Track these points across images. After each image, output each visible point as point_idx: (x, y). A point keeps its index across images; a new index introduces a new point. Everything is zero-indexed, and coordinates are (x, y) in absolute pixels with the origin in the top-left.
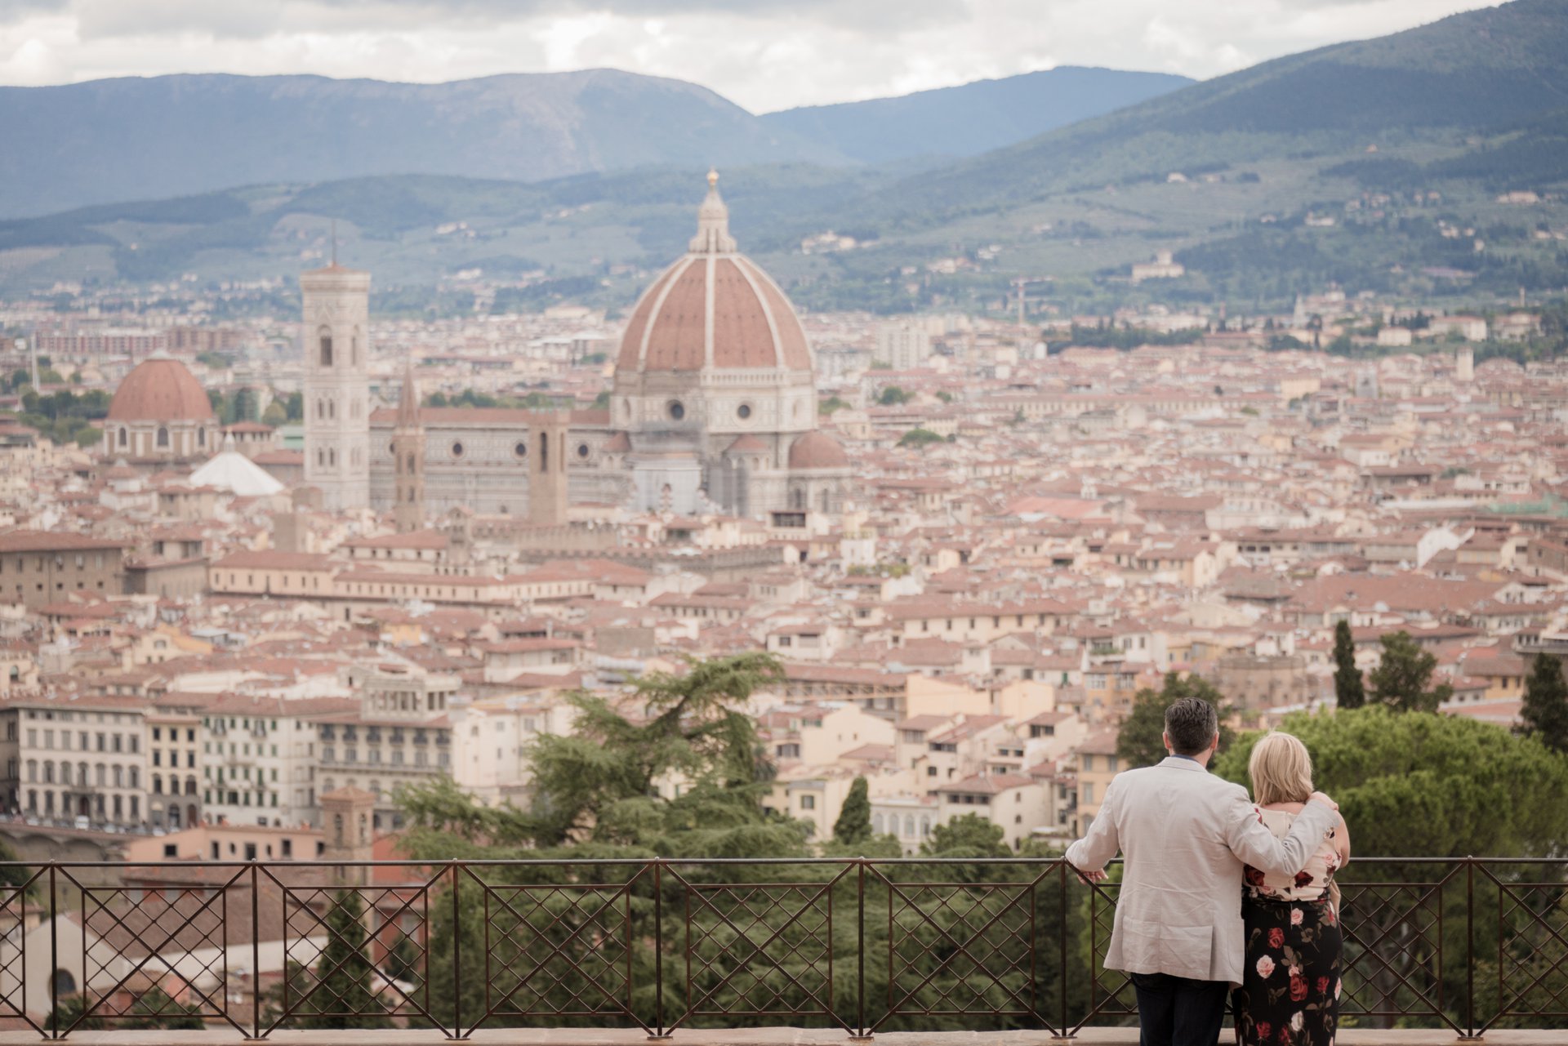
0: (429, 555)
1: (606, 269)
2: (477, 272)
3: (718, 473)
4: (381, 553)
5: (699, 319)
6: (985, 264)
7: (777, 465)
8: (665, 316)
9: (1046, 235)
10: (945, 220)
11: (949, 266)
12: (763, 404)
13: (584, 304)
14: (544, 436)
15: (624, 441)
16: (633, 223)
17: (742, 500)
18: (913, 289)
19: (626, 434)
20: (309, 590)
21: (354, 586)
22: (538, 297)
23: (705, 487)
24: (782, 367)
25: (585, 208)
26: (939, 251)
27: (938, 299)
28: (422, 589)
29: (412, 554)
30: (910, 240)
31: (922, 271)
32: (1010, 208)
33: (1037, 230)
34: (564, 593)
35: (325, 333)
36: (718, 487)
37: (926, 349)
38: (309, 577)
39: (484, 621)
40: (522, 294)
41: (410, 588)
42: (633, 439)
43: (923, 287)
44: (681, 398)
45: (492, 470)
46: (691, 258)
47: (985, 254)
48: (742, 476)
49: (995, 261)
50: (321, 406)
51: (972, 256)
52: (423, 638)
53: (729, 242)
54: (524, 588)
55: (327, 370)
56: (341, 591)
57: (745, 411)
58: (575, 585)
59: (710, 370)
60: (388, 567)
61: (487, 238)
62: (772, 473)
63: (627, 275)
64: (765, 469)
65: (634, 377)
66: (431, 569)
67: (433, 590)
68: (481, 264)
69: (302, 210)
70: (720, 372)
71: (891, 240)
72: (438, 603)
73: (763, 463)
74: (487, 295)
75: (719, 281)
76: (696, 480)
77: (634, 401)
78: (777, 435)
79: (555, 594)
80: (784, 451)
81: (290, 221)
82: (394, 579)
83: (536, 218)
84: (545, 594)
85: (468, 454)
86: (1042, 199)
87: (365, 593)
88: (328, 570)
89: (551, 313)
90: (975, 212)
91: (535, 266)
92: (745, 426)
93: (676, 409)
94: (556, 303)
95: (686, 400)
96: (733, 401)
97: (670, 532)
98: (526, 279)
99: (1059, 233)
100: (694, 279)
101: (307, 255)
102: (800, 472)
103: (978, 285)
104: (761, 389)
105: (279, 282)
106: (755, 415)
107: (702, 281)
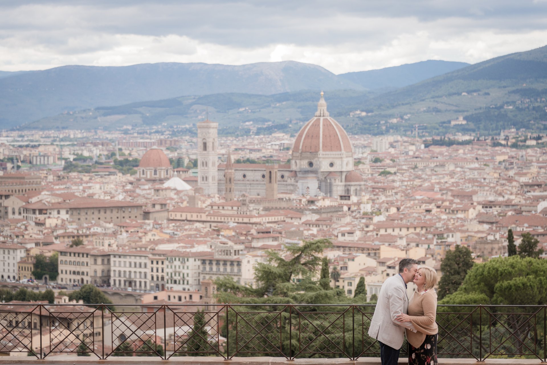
0: (235, 208)
1: (290, 122)
2: (251, 123)
3: (323, 184)
4: (221, 208)
5: (318, 137)
6: (406, 120)
7: (341, 181)
8: (307, 136)
9: (424, 111)
10: (394, 107)
11: (395, 121)
12: (337, 162)
13: (284, 132)
14: (270, 172)
15: (295, 174)
16: (299, 108)
17: (331, 192)
18: (384, 128)
19: (296, 172)
20: (199, 219)
21: (212, 218)
22: (270, 130)
23: (319, 188)
24: (343, 151)
25: (284, 103)
26: (392, 116)
27: (391, 131)
28: (233, 219)
29: (230, 208)
30: (383, 113)
31: (386, 122)
32: (413, 103)
33: (422, 110)
34: (276, 220)
35: (204, 141)
36: (323, 188)
37: (388, 146)
38: (199, 215)
39: (252, 228)
40: (265, 129)
41: (229, 218)
42: (298, 173)
43: (387, 127)
44: (312, 161)
45: (255, 182)
46: (315, 118)
47: (406, 117)
48: (331, 185)
49: (409, 119)
50: (203, 163)
51: (402, 118)
52: (233, 234)
53: (327, 113)
54: (264, 218)
55: (205, 152)
56: (209, 219)
57: (332, 165)
58: (279, 217)
59: (321, 152)
60: (223, 212)
61: (254, 112)
62: (340, 184)
63: (297, 123)
64: (338, 182)
65: (298, 154)
66: (236, 213)
67: (237, 219)
68: (253, 120)
69: (199, 104)
70: (324, 153)
71: (377, 113)
72: (238, 223)
73: (337, 181)
74: (254, 129)
75: (324, 125)
76: (317, 186)
77: (298, 161)
78: (341, 172)
79: (273, 220)
80: (344, 177)
81: (195, 107)
82: (225, 216)
83: (270, 106)
84: (270, 220)
85: (248, 178)
86: (423, 100)
87: (216, 220)
88: (205, 213)
89: (273, 135)
90: (403, 104)
91: (269, 121)
92: (332, 169)
93: (311, 164)
94: (275, 132)
95: (314, 161)
96: (328, 162)
97: (309, 201)
98: (266, 125)
99: (429, 111)
100: (316, 125)
101: (200, 117)
102: (349, 183)
103: (404, 126)
104: (337, 158)
105: (191, 125)
106: (335, 166)
107: (319, 125)
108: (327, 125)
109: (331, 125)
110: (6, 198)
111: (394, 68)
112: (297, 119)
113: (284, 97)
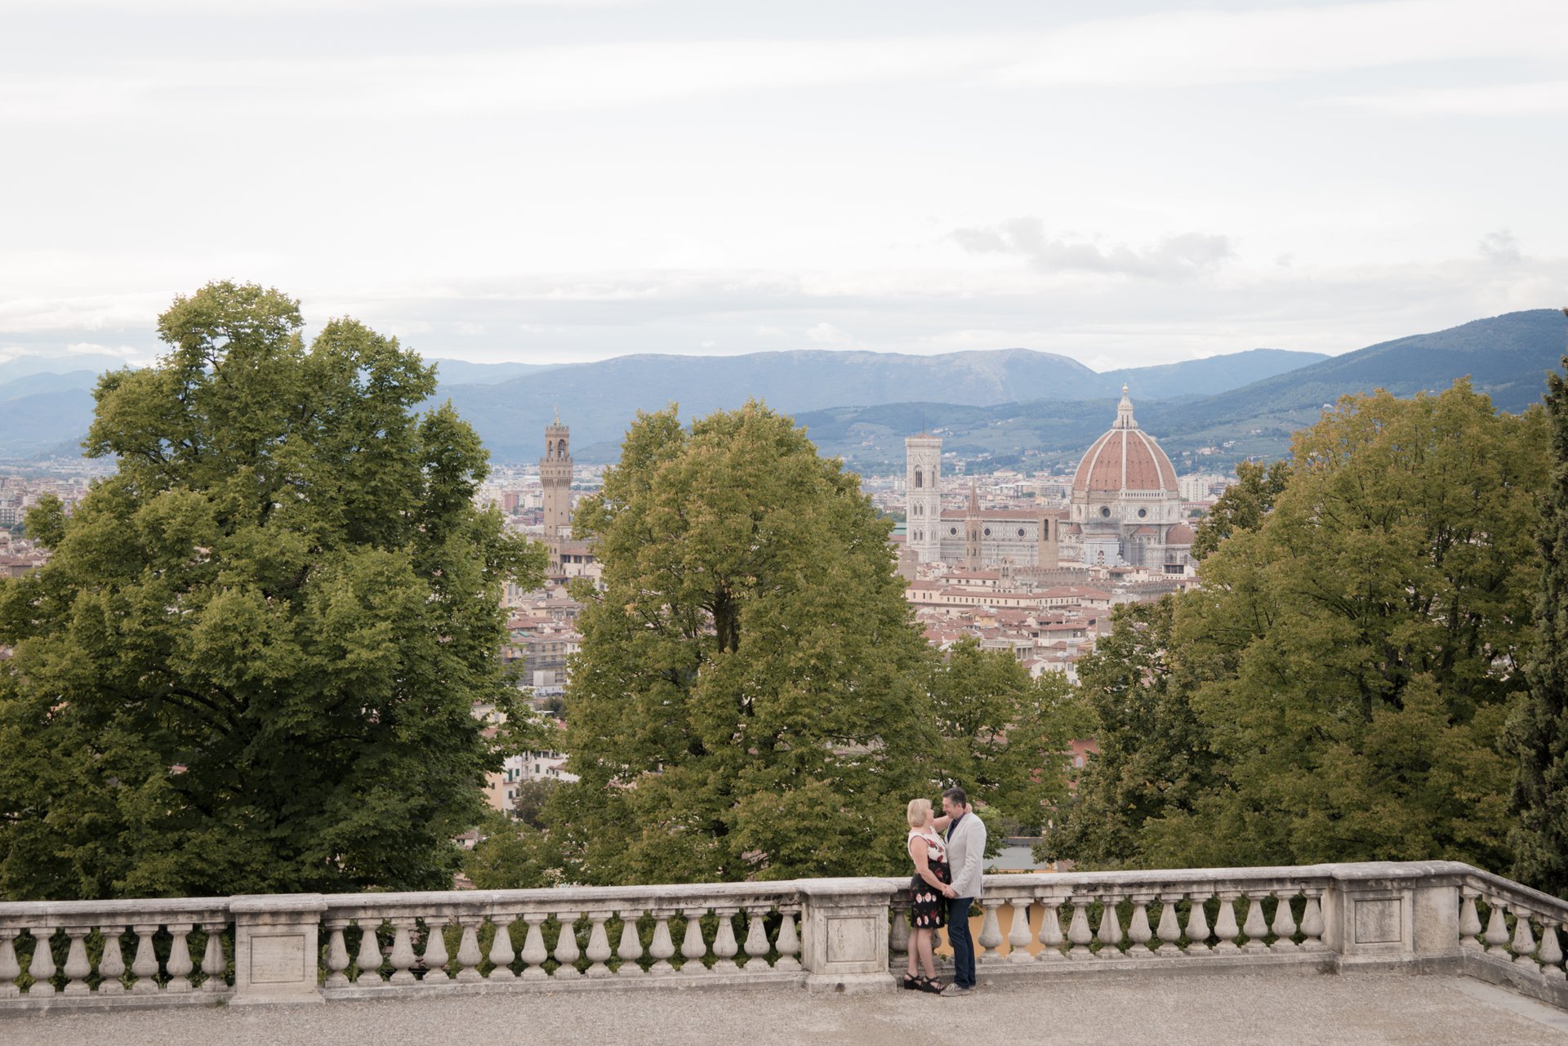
0: (989, 583)
1: (1023, 452)
2: (954, 454)
3: (1128, 546)
4: (963, 582)
5: (1118, 463)
6: (1227, 450)
7: (1160, 542)
8: (1100, 462)
9: (1258, 436)
10: (1204, 427)
11: (1207, 451)
12: (1153, 509)
13: (1013, 470)
14: (1046, 521)
15: (1077, 529)
16: (1036, 429)
17: (1141, 560)
18: (1189, 463)
19: (1079, 525)
20: (927, 600)
21: (951, 598)
22: (989, 466)
23: (1121, 553)
24: (1163, 490)
25: (1010, 420)
26: (1203, 443)
27: (1202, 469)
28: (988, 600)
29: (980, 582)
30: (1185, 438)
31: (1193, 454)
32: (1238, 421)
33: (1253, 432)
34: (1065, 603)
35: (918, 469)
36: (1129, 554)
37: (1207, 492)
38: (927, 593)
39: (1028, 616)
40: (980, 464)
41: (982, 599)
42: (1082, 527)
43: (1194, 462)
44: (1109, 506)
45: (1006, 543)
46: (1114, 431)
47: (1226, 445)
48: (1141, 548)
49: (1232, 448)
50: (915, 508)
51: (1220, 446)
52: (996, 625)
53: (1133, 423)
54: (1043, 601)
55: (920, 489)
56: (944, 600)
57: (1142, 513)
58: (1070, 599)
59: (1124, 490)
60: (969, 589)
61: (960, 436)
62: (1157, 546)
63: (1034, 455)
64: (1153, 544)
65: (1083, 494)
66: (991, 590)
67: (995, 600)
68: (957, 450)
69: (863, 421)
70: (1130, 492)
71: (1176, 438)
72: (998, 607)
73: (1152, 541)
74: (961, 465)
75: (1128, 443)
76: (1117, 549)
77: (1083, 507)
78: (1160, 525)
79: (1059, 604)
80: (1163, 535)
81: (856, 426)
82: (973, 595)
83: (986, 426)
84: (1054, 604)
85: (993, 535)
86: (1256, 417)
87: (957, 602)
88: (938, 590)
89: (997, 474)
90: (1220, 423)
91: (985, 450)
92: (1143, 521)
93: (1105, 511)
94: (998, 469)
95: (1111, 507)
96: (1137, 507)
97: (1112, 574)
98: (980, 458)
99: (1267, 434)
100: (1115, 442)
101: (864, 444)
102: (1173, 546)
103: (1223, 461)
104: (1152, 501)
105: (851, 457)
106: (1149, 514)
107: (1120, 443)
108: (1134, 443)
109: (1141, 443)
110: (588, 562)
111: (1199, 361)
112: (1034, 448)
113: (1010, 411)
